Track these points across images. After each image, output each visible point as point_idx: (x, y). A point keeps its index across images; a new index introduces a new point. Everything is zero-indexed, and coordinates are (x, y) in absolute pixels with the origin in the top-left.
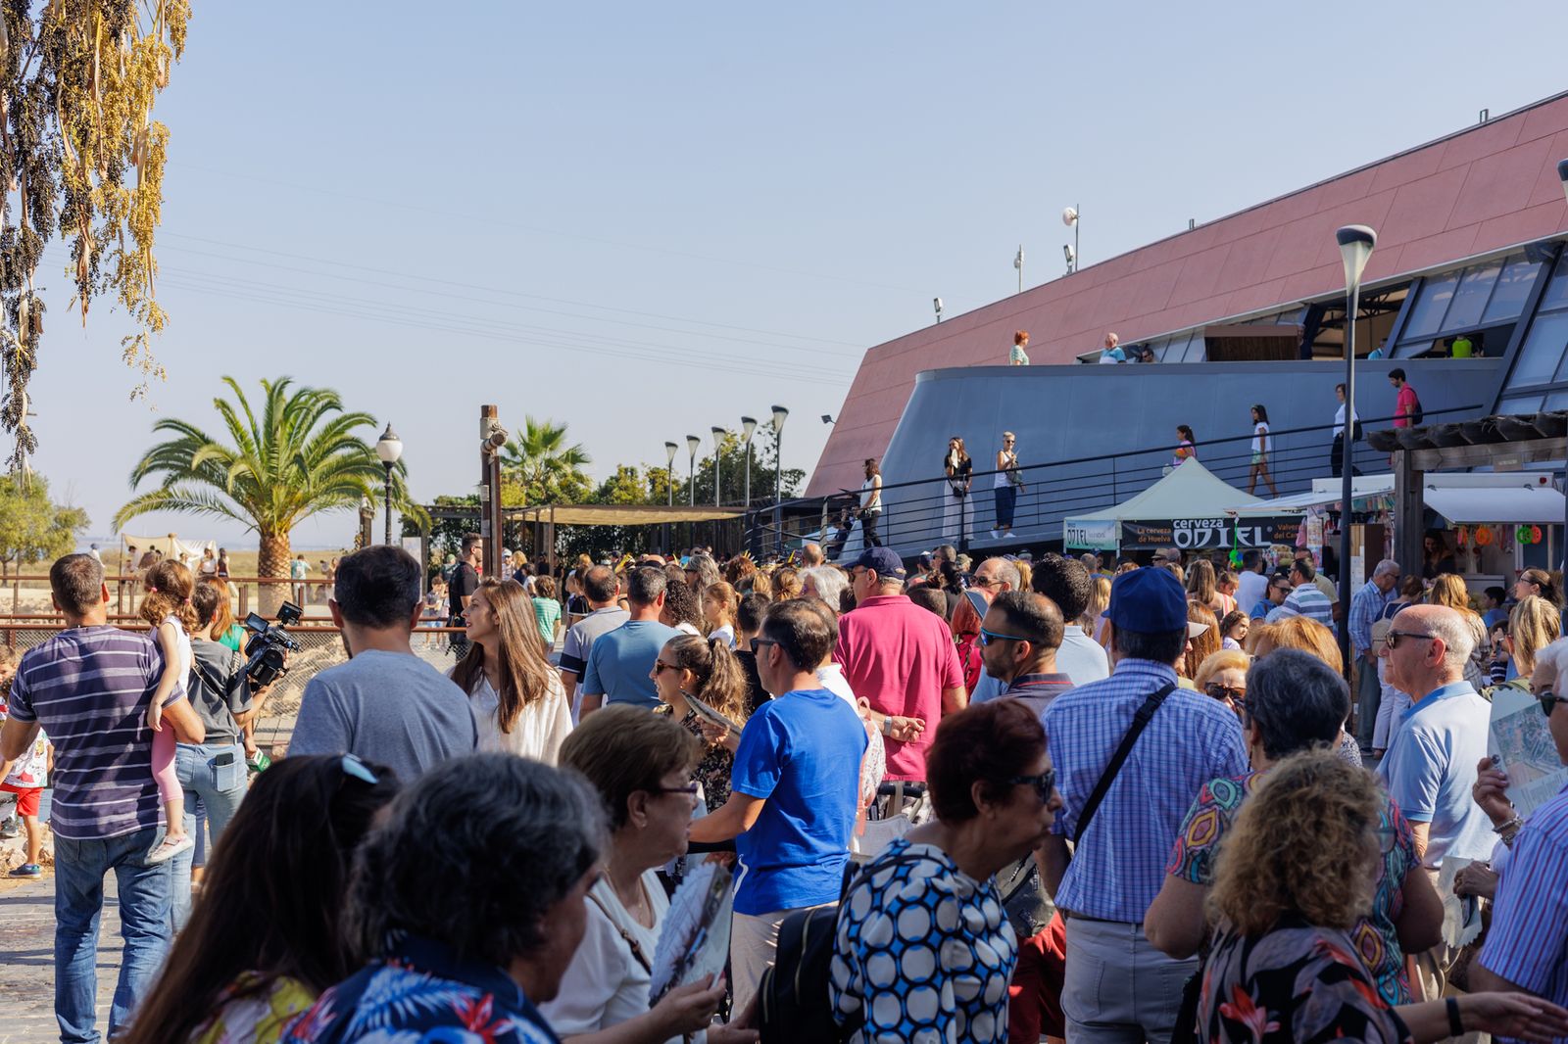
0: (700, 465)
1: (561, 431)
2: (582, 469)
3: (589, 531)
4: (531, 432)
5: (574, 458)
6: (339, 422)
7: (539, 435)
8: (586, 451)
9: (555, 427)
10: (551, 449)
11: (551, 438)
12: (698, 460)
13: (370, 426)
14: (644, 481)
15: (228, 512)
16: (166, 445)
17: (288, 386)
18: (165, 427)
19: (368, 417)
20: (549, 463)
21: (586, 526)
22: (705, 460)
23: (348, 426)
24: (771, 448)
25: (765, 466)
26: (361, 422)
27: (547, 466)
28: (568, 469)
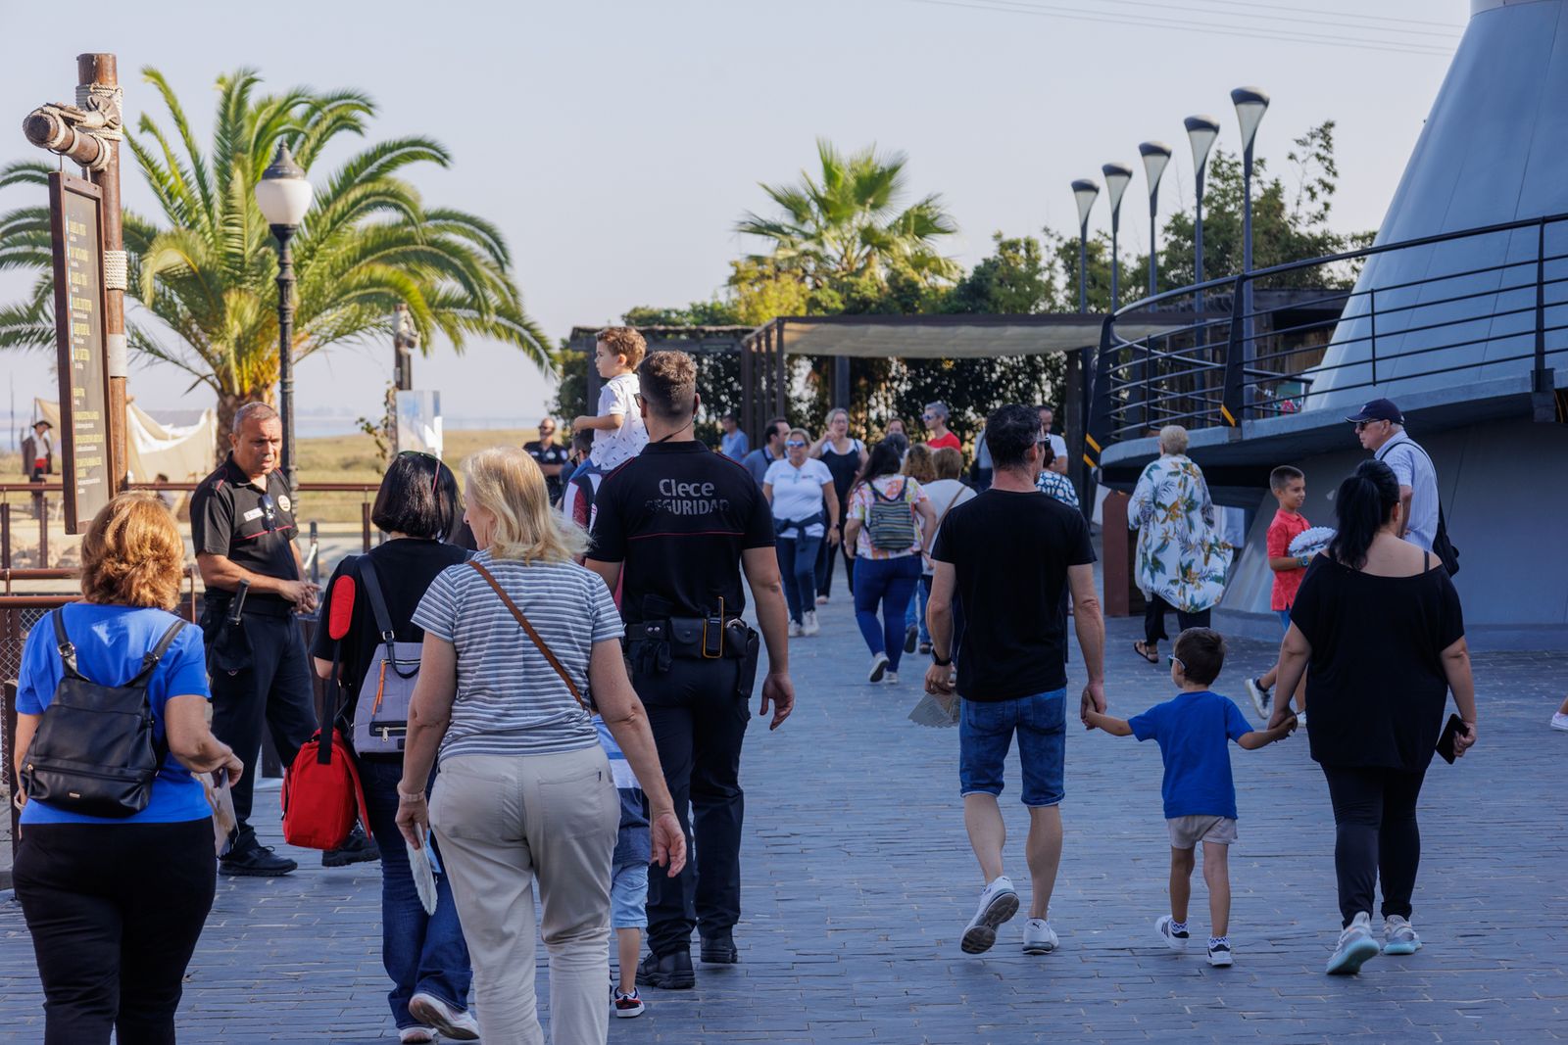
0: (1167, 229)
1: (894, 170)
2: (938, 246)
3: (943, 374)
4: (830, 176)
5: (922, 223)
6: (369, 159)
7: (847, 178)
8: (949, 209)
9: (882, 160)
10: (874, 207)
11: (874, 185)
12: (1163, 219)
13: (433, 165)
14: (1051, 266)
15: (150, 349)
16: (22, 214)
17: (255, 86)
18: (17, 179)
19: (430, 146)
20: (868, 236)
21: (936, 363)
22: (1177, 218)
23: (392, 164)
24: (1318, 188)
25: (1302, 229)
26: (413, 157)
27: (865, 242)
28: (906, 247)
